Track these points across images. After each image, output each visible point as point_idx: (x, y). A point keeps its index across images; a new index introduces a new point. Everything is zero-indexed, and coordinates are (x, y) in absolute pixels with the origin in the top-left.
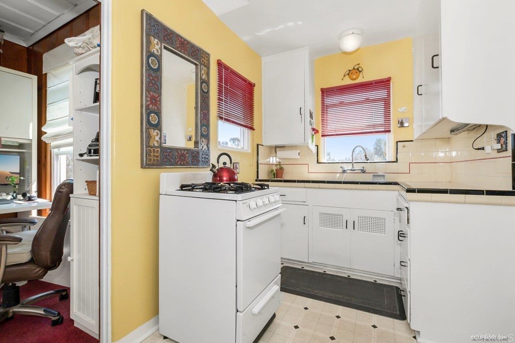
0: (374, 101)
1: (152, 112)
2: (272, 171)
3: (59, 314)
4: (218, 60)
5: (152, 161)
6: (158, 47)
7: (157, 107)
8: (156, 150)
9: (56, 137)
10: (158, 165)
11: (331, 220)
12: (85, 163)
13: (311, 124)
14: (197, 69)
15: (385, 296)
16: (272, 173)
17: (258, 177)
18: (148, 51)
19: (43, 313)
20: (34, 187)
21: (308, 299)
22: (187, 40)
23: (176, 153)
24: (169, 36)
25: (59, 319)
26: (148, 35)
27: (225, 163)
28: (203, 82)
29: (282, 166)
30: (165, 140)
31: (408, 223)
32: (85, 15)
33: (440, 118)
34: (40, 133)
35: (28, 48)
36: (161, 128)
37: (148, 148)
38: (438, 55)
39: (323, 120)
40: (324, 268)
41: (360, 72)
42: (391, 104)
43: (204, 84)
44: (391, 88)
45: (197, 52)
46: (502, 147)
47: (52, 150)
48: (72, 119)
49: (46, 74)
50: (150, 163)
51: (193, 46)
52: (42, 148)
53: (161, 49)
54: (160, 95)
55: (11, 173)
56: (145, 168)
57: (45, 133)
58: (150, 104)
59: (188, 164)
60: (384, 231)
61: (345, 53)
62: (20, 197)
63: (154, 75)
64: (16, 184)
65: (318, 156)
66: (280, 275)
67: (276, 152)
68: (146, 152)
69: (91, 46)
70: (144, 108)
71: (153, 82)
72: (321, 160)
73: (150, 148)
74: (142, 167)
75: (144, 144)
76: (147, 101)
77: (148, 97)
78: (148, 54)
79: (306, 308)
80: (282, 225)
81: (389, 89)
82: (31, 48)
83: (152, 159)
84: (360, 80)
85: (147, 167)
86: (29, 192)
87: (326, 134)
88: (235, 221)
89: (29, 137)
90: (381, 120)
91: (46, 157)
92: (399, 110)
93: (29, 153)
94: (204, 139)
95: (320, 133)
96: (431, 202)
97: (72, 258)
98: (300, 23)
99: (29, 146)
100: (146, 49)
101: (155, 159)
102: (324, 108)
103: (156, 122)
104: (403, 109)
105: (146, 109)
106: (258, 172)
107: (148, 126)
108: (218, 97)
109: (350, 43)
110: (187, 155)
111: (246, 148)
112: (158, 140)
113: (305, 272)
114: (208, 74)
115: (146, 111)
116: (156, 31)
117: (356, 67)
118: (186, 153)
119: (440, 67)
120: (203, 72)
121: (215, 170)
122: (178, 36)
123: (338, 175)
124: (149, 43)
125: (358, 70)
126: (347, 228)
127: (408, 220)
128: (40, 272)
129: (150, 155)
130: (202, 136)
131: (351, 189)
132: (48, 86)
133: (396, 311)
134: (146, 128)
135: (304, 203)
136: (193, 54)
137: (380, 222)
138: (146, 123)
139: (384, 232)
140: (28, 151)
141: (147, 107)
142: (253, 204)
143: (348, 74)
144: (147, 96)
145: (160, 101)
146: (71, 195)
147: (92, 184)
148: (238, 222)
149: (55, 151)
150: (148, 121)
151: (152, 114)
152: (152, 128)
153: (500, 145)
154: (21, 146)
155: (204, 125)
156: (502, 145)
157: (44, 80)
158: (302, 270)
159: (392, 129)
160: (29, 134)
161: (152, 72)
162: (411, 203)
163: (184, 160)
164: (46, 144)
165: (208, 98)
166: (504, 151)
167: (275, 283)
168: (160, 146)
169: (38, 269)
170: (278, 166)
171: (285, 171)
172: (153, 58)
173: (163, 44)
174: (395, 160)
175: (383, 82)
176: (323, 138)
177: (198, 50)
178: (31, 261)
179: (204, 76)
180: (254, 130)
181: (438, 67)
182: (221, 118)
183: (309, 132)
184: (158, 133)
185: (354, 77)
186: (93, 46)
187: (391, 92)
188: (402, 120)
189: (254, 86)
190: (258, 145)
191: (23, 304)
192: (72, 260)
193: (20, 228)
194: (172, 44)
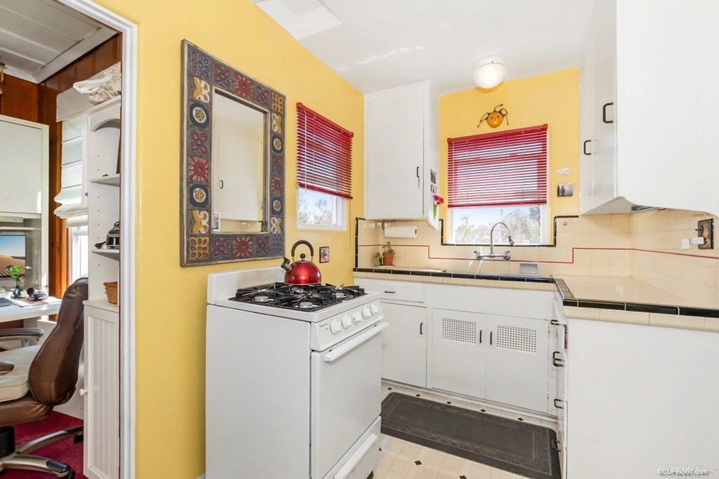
0: (524, 158)
1: (196, 186)
2: (378, 254)
3: (68, 468)
4: (298, 104)
5: (197, 256)
6: (205, 92)
7: (204, 177)
8: (203, 239)
9: (73, 211)
10: (205, 261)
11: (458, 329)
12: (104, 257)
13: (433, 191)
14: (265, 118)
15: (534, 446)
16: (378, 259)
17: (356, 265)
18: (191, 99)
19: (44, 466)
20: (45, 280)
21: (421, 446)
22: (250, 79)
23: (234, 242)
24: (224, 74)
25: (69, 475)
26: (191, 76)
27: (303, 256)
28: (274, 136)
29: (392, 248)
30: (217, 223)
31: (566, 347)
32: (112, 41)
33: (615, 197)
34: (53, 205)
35: (39, 85)
36: (210, 208)
37: (191, 238)
38: (612, 104)
39: (450, 184)
40: (448, 396)
41: (503, 116)
42: (548, 162)
43: (277, 139)
44: (548, 140)
45: (266, 94)
46: (705, 243)
47: (70, 229)
48: (86, 194)
49: (61, 122)
50: (194, 258)
51: (259, 86)
52: (56, 226)
53: (210, 94)
54: (209, 160)
55: (14, 257)
56: (186, 266)
57: (60, 205)
58: (193, 175)
59: (251, 255)
60: (534, 348)
61: (481, 90)
62: (24, 294)
63: (199, 132)
64: (20, 276)
65: (442, 235)
66: (380, 417)
67: (383, 228)
68: (188, 243)
69: (111, 92)
70: (185, 181)
71: (199, 142)
72: (448, 240)
73: (194, 238)
74: (181, 266)
75: (185, 232)
76: (188, 170)
77: (191, 165)
78: (192, 103)
79: (418, 463)
80: (384, 347)
81: (544, 141)
82: (43, 84)
83: (197, 253)
84: (503, 128)
85: (189, 264)
86: (38, 286)
87: (455, 204)
88: (309, 351)
89: (36, 210)
90: (533, 186)
91: (61, 237)
92: (559, 171)
93: (37, 231)
94: (275, 219)
95: (446, 203)
96: (599, 320)
97: (85, 391)
98: (418, 48)
99: (38, 222)
100: (188, 96)
101: (202, 252)
102: (453, 165)
103: (203, 200)
104: (564, 170)
105: (188, 181)
106: (357, 257)
107: (191, 206)
108: (298, 155)
109: (489, 76)
110: (250, 243)
111: (340, 224)
112: (207, 225)
113: (421, 403)
114: (282, 125)
115: (188, 185)
116: (203, 69)
117: (498, 110)
118: (249, 241)
119: (615, 121)
120: (274, 122)
121: (288, 266)
122: (237, 74)
123: (471, 262)
124: (192, 87)
125: (500, 114)
126: (481, 342)
127: (566, 343)
128: (41, 410)
129: (193, 247)
130: (273, 212)
131: (488, 287)
132: (63, 140)
133: (548, 471)
134: (188, 209)
135: (420, 305)
136: (259, 99)
137: (528, 335)
138: (188, 203)
139: (534, 350)
140: (36, 229)
141: (190, 179)
142: (336, 325)
143: (487, 119)
144: (188, 164)
145: (209, 169)
146: (84, 302)
147: (111, 288)
148: (313, 353)
149: (73, 230)
150: (191, 200)
151: (197, 189)
152: (197, 208)
153: (702, 238)
154: (27, 222)
155: (275, 199)
156: (705, 239)
157: (58, 130)
158: (417, 399)
159: (548, 199)
160: (36, 207)
161: (196, 129)
162: (570, 320)
163: (246, 250)
164: (61, 220)
165: (282, 158)
166: (707, 248)
167: (373, 432)
168: (210, 234)
169: (39, 406)
170: (387, 249)
171: (396, 255)
172: (199, 108)
173: (214, 88)
174: (553, 244)
175: (536, 131)
176: (450, 209)
177: (267, 92)
178: (28, 396)
179: (276, 128)
180: (352, 198)
181: (611, 122)
182: (302, 186)
183: (430, 201)
184: (205, 215)
185: (495, 122)
186: (113, 93)
187: (548, 146)
188: (563, 187)
189: (352, 136)
190: (357, 219)
191: (19, 453)
192: (87, 393)
193: (18, 342)
194: (227, 86)
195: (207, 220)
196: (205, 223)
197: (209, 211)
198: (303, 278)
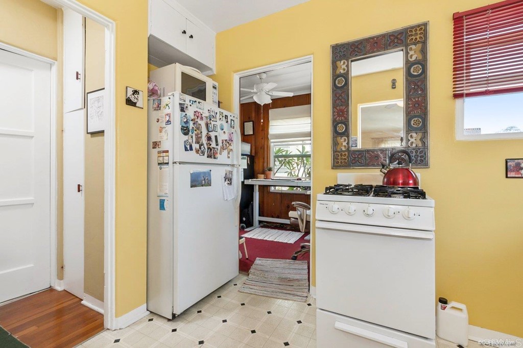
1: (339, 123)
6: (344, 66)
7: (344, 117)
8: (344, 153)
10: (346, 166)
18: (335, 75)
22: (381, 35)
23: (368, 155)
24: (357, 48)
26: (334, 63)
28: (412, 64)
30: (356, 143)
36: (348, 134)
43: (415, 66)
50: (338, 165)
51: (392, 34)
53: (348, 65)
54: (347, 106)
56: (336, 169)
58: (337, 118)
68: (334, 156)
71: (341, 98)
73: (338, 153)
74: (333, 168)
75: (332, 150)
76: (334, 115)
77: (335, 112)
78: (335, 78)
83: (340, 161)
94: (414, 134)
101: (343, 161)
103: (343, 131)
107: (336, 135)
110: (383, 156)
115: (333, 124)
116: (342, 53)
118: (382, 153)
120: (412, 53)
121: (386, 171)
122: (368, 40)
124: (335, 68)
129: (337, 158)
130: (411, 130)
134: (333, 137)
136: (391, 44)
138: (333, 134)
141: (335, 120)
145: (347, 111)
150: (336, 132)
152: (339, 136)
155: (414, 117)
161: (338, 91)
163: (379, 160)
165: (423, 79)
168: (348, 150)
172: (340, 78)
173: (351, 60)
177: (401, 34)
179: (415, 56)
182: (459, 96)
184: (345, 139)
194: (360, 53)
195: (347, 141)
196: (345, 144)
197: (348, 137)
198: (401, 182)
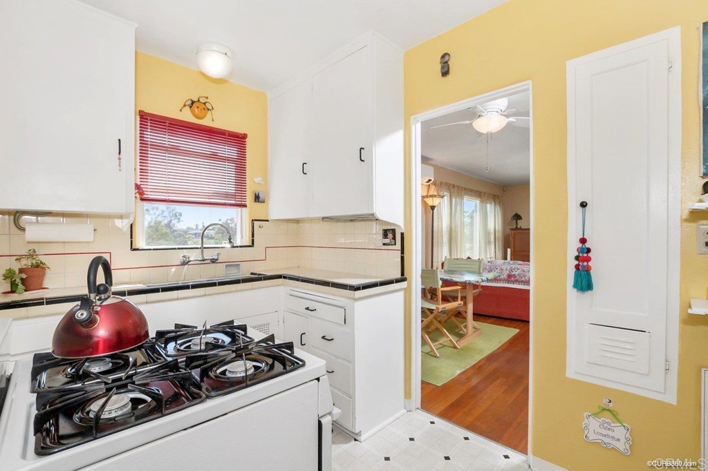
2: (12, 272)
29: (41, 259)
41: (208, 110)
65: (131, 237)
72: (140, 244)
81: (244, 149)
84: (206, 122)
87: (150, 197)
104: (259, 179)
109: (215, 65)
123: (174, 269)
125: (205, 106)
143: (190, 106)
171: (47, 271)
174: (251, 244)
175: (238, 137)
188: (259, 193)
